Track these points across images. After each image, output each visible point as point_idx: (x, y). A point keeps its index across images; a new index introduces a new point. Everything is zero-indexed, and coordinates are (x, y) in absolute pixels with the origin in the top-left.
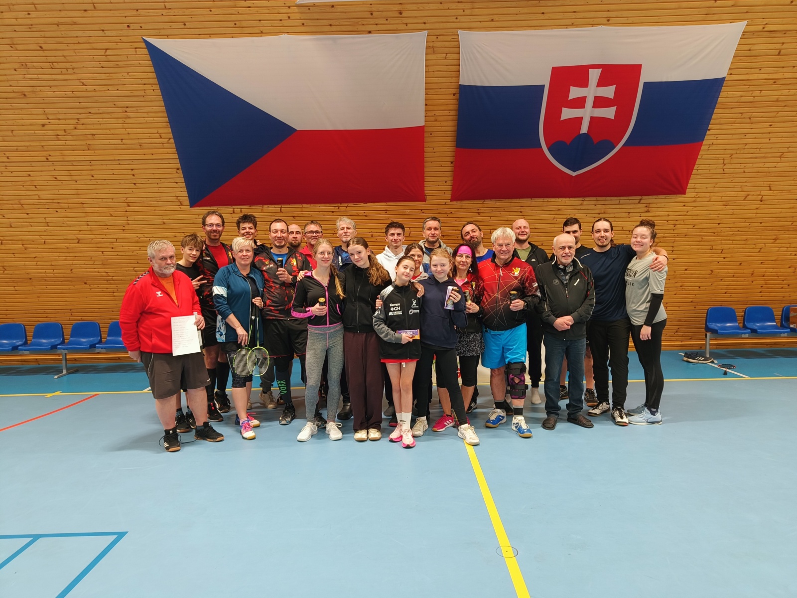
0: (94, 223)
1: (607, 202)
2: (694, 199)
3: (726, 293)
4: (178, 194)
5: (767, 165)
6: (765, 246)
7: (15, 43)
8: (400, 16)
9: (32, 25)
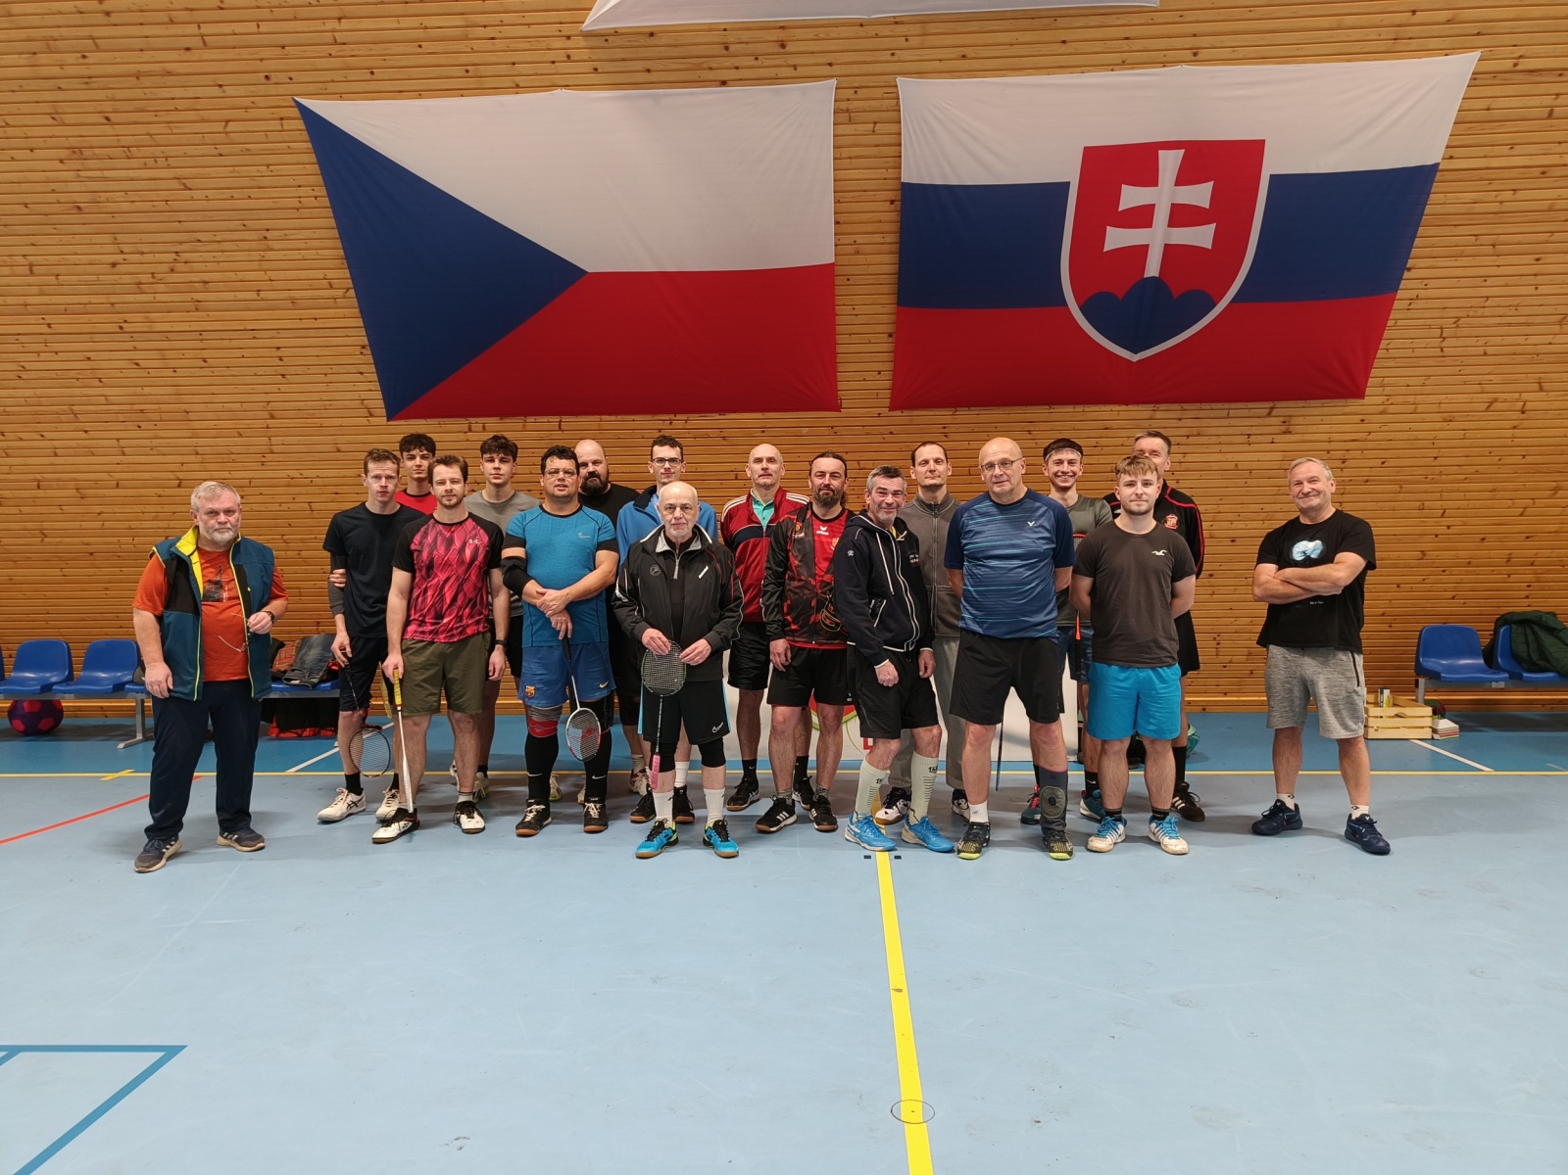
0: (208, 450)
1: (1202, 414)
2: (1381, 408)
3: (1453, 598)
4: (364, 395)
5: (1532, 340)
6: (1534, 503)
7: (61, 111)
8: (782, 50)
9: (90, 77)
